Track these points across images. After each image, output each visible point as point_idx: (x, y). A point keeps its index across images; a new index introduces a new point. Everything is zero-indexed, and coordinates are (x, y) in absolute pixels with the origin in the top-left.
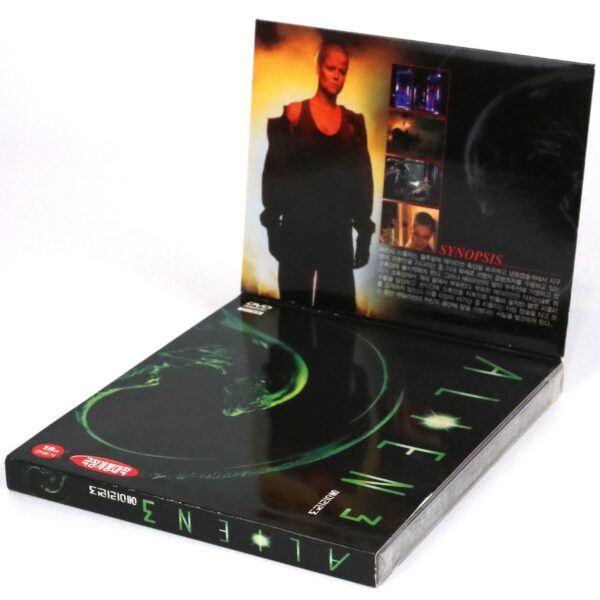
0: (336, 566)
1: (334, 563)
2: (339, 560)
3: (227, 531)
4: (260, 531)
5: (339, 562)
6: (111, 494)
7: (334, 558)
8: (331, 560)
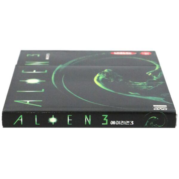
0: (19, 118)
1: (20, 119)
2: (18, 121)
3: (68, 120)
4: (53, 124)
5: (18, 120)
6: (123, 123)
7: (21, 121)
8: (22, 120)
